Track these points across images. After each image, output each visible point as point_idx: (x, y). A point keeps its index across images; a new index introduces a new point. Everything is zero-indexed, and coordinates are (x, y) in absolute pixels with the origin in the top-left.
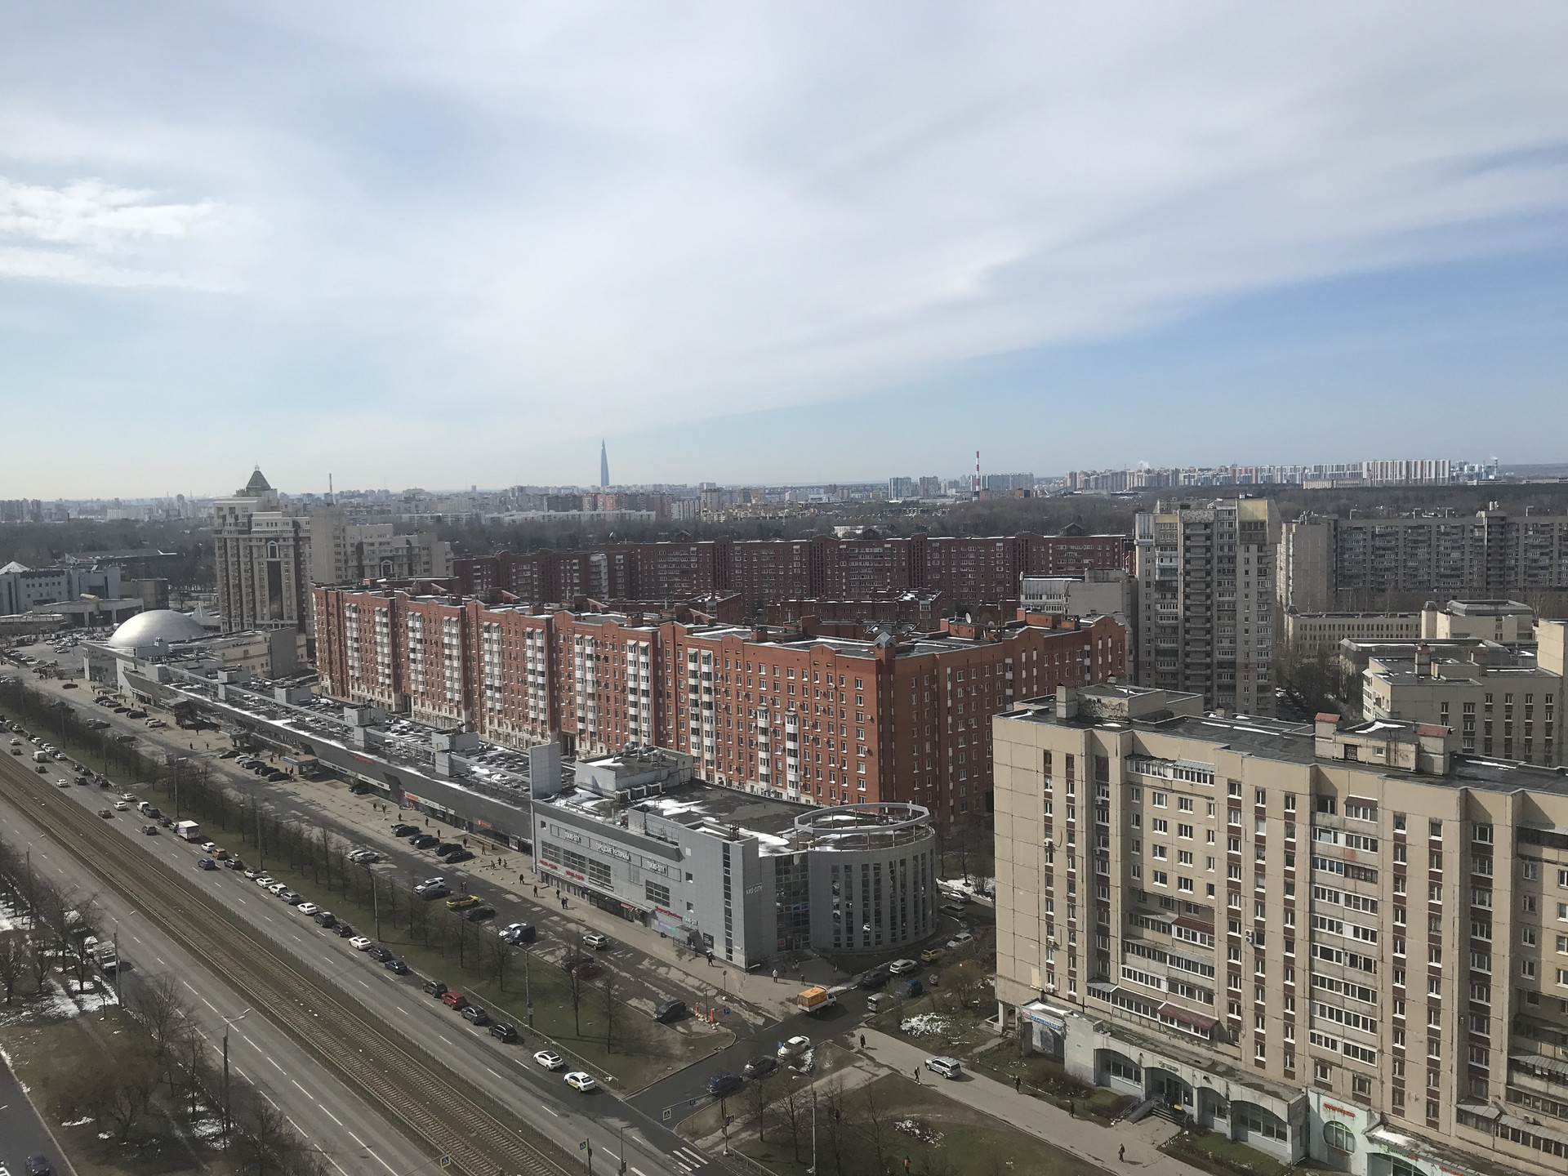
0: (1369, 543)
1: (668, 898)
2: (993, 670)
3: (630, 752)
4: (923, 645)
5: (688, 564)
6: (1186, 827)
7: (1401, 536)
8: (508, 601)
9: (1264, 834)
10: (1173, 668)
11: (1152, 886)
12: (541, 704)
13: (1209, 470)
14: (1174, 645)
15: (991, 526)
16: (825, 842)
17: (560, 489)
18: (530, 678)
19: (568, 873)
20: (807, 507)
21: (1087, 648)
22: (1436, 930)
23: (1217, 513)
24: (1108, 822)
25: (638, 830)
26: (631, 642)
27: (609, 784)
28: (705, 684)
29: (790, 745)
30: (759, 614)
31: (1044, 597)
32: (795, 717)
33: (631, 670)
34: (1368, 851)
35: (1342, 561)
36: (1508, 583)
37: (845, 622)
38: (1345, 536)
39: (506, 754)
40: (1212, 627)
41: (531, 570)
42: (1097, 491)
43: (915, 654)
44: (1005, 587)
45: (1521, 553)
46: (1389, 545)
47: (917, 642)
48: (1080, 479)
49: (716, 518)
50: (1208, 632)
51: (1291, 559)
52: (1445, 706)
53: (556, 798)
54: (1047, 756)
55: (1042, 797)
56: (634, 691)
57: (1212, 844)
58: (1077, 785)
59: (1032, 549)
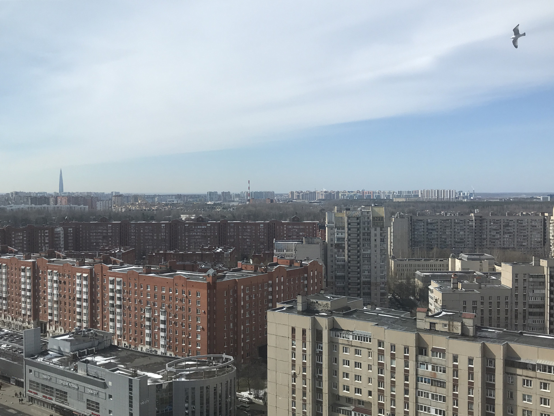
0: (426, 227)
1: (98, 408)
2: (263, 287)
3: (78, 331)
4: (230, 276)
5: (107, 233)
6: (358, 363)
7: (439, 224)
8: (11, 252)
9: (395, 366)
10: (343, 284)
11: (343, 393)
12: (28, 307)
13: (352, 192)
14: (343, 274)
15: (256, 216)
16: (181, 376)
17: (37, 194)
18: (23, 293)
19: (44, 396)
20: (167, 205)
21: (306, 275)
22: (471, 409)
23: (362, 212)
24: (322, 361)
25: (83, 373)
26: (79, 274)
27: (67, 349)
28: (118, 295)
29: (162, 326)
30: (144, 259)
31: (285, 251)
32: (165, 312)
33: (78, 288)
34: (442, 373)
35: (414, 235)
36: (483, 245)
37: (188, 263)
38: (415, 223)
39: (9, 333)
40: (360, 266)
41: (23, 236)
42: (304, 201)
43: (226, 279)
44: (264, 246)
45: (488, 232)
46: (434, 228)
47: (227, 273)
48: (295, 194)
49: (120, 210)
50: (359, 268)
51: (392, 234)
52: (465, 302)
53: (38, 357)
54: (293, 330)
55: (291, 350)
56: (79, 299)
57: (371, 371)
58: (308, 344)
59: (276, 227)
